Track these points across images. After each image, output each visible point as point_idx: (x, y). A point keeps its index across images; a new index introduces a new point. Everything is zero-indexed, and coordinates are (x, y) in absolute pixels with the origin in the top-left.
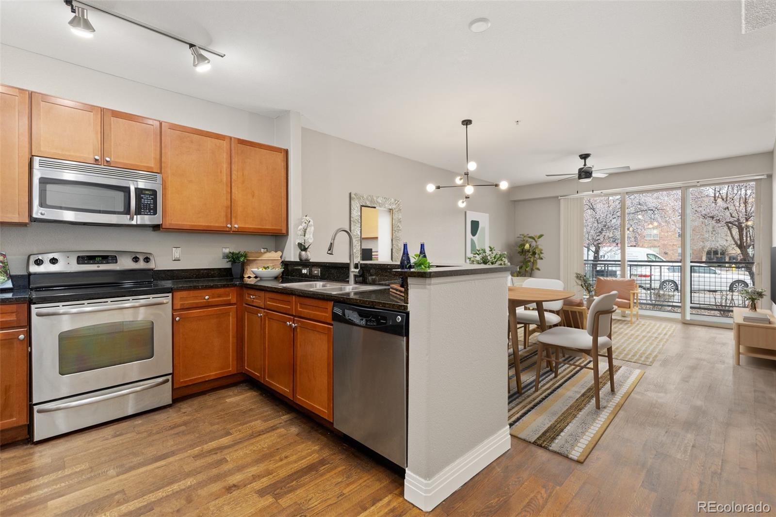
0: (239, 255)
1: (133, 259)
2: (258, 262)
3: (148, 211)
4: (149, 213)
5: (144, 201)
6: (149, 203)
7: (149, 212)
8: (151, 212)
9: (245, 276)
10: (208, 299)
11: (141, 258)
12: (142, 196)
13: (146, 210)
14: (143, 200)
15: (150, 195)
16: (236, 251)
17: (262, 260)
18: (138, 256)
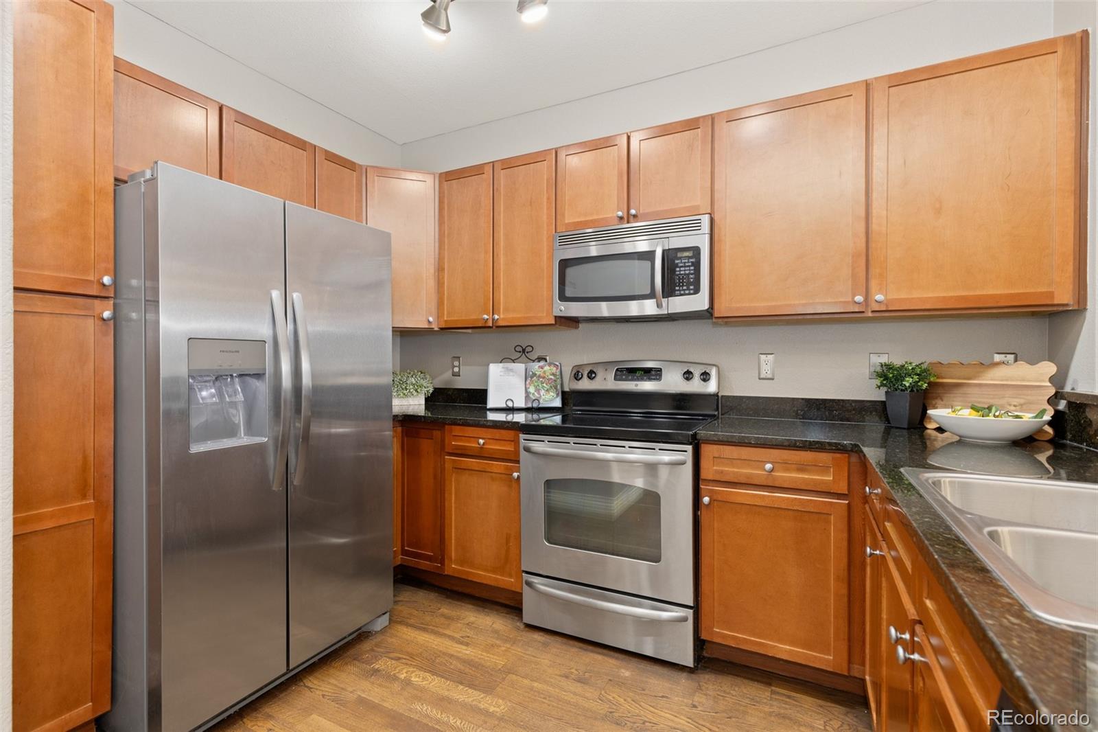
0: (903, 372)
1: (684, 374)
2: (969, 390)
3: (685, 288)
4: (687, 292)
5: (680, 271)
6: (687, 272)
7: (688, 289)
8: (690, 290)
9: (929, 426)
10: (772, 470)
11: (697, 374)
12: (677, 262)
13: (683, 285)
14: (678, 269)
15: (689, 257)
16: (897, 361)
17: (980, 385)
18: (692, 370)
